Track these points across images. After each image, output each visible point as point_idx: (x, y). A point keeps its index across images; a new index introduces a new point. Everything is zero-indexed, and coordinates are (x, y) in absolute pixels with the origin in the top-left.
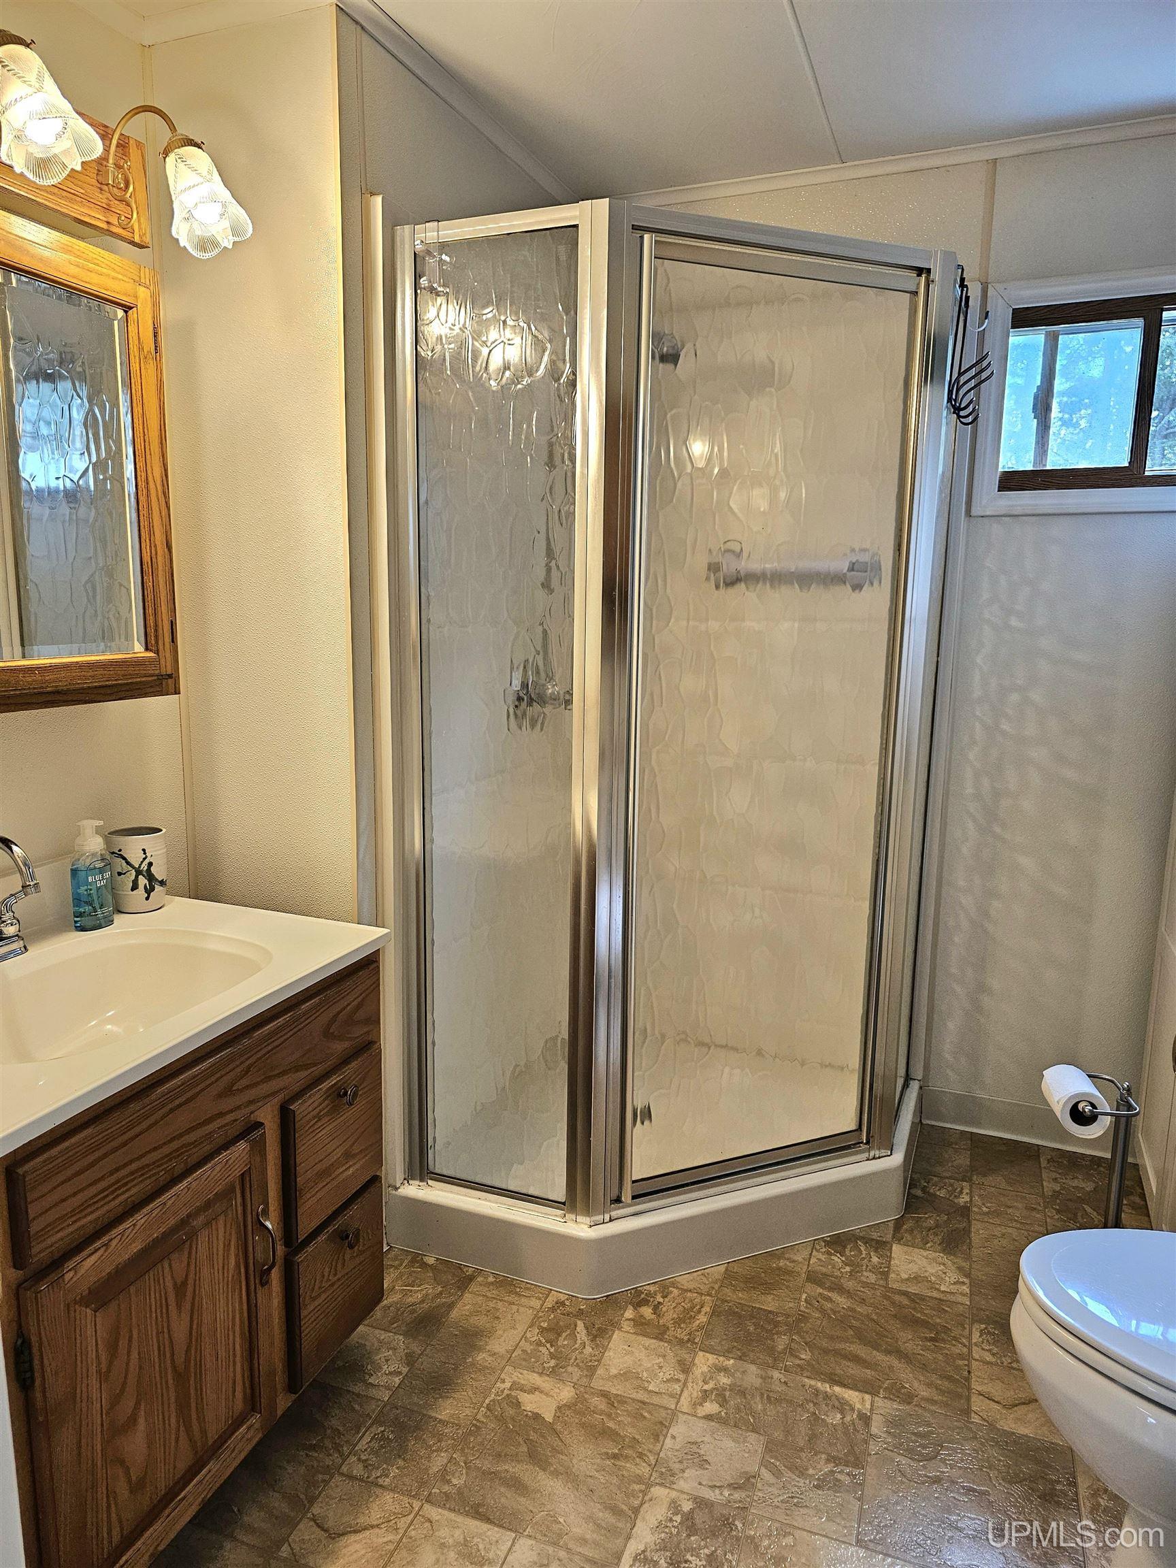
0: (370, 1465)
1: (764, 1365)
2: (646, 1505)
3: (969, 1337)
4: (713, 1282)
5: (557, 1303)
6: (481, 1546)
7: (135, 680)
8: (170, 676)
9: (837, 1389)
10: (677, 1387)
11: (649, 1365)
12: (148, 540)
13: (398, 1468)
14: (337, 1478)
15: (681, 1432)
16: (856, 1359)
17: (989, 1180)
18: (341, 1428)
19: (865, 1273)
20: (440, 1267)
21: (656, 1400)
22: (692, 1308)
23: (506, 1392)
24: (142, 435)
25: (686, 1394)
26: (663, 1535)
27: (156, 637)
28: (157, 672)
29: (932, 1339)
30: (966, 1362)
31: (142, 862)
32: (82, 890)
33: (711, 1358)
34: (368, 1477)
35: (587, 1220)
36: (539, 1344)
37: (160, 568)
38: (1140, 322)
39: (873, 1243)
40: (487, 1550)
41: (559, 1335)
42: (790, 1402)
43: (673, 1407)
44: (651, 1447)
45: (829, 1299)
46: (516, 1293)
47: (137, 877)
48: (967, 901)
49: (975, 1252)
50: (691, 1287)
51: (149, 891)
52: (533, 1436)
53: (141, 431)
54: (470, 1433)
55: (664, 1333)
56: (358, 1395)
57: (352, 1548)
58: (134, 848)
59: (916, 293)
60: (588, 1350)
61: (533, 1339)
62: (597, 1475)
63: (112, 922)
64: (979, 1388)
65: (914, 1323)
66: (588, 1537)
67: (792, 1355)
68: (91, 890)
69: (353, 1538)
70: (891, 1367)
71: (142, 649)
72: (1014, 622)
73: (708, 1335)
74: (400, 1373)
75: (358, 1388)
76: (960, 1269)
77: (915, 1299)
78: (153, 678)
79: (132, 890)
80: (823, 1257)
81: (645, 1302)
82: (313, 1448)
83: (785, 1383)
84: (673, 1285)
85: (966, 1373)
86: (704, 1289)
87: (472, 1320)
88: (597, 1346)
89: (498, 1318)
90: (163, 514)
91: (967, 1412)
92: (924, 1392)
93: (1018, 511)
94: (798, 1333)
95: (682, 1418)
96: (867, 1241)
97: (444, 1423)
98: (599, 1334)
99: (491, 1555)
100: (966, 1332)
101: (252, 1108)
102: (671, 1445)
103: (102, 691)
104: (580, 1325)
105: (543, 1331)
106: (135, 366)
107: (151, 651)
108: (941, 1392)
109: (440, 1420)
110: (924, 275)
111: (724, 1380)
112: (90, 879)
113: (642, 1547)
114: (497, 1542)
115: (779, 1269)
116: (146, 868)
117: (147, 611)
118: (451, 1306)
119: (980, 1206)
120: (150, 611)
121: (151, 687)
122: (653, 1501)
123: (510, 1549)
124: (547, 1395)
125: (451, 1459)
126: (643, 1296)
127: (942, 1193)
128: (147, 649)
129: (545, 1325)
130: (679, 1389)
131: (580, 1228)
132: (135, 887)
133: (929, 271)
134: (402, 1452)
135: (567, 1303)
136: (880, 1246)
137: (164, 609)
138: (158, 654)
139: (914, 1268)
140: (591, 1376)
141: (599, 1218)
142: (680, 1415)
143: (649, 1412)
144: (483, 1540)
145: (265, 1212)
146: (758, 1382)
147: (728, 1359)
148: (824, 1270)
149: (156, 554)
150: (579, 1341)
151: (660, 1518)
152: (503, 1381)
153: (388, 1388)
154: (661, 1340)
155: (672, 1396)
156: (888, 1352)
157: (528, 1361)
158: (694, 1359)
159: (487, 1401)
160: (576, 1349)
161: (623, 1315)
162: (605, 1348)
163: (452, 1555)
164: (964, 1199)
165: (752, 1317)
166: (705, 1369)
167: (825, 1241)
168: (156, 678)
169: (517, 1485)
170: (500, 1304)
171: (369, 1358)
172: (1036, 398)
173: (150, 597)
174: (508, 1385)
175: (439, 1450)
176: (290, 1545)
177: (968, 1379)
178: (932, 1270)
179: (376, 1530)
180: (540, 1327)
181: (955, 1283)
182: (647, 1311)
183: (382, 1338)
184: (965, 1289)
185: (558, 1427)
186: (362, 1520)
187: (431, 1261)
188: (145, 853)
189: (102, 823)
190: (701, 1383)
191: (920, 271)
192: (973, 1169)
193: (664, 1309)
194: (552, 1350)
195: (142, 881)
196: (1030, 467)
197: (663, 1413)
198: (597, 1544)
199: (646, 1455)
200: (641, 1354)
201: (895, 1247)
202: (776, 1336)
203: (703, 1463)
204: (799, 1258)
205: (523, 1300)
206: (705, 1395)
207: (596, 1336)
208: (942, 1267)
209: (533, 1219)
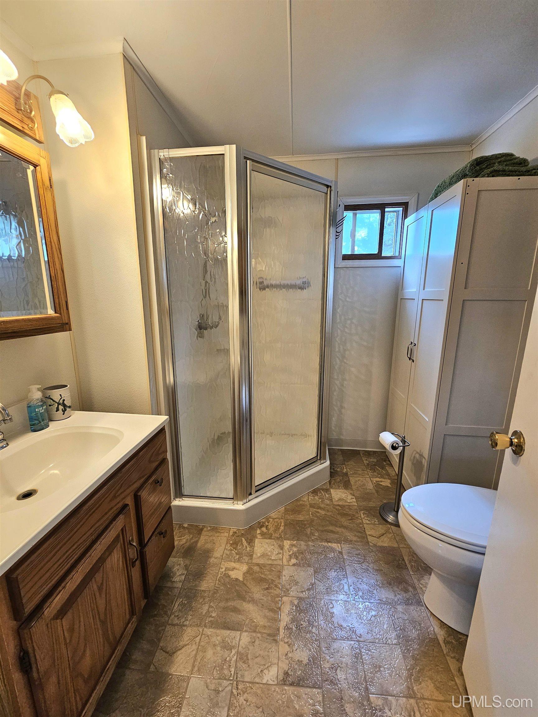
0: (180, 617)
1: (306, 541)
2: (282, 606)
3: (361, 517)
4: (282, 514)
5: (234, 533)
6: (229, 641)
7: (51, 326)
8: (67, 324)
9: (329, 544)
10: (281, 556)
11: (270, 550)
12: (53, 267)
13: (191, 615)
14: (168, 627)
15: (287, 573)
16: (332, 532)
17: (349, 463)
18: (165, 604)
19: (326, 501)
20: (190, 527)
21: (275, 563)
22: (278, 525)
23: (224, 572)
24: (47, 222)
25: (284, 557)
26: (291, 616)
27: (60, 308)
28: (61, 322)
29: (351, 519)
30: (362, 525)
31: (60, 400)
32: (33, 414)
33: (288, 542)
34: (180, 623)
35: (242, 503)
36: (231, 550)
37: (59, 279)
38: (379, 211)
39: (325, 490)
40: (232, 642)
41: (237, 545)
42: (317, 553)
43: (281, 564)
44: (278, 581)
45: (318, 512)
46: (219, 532)
47: (58, 406)
48: (337, 382)
49: (354, 487)
50: (276, 517)
51: (64, 411)
52: (237, 588)
53: (46, 220)
54: (215, 593)
55: (271, 536)
56: (170, 588)
57: (179, 658)
58: (56, 395)
59: (327, 194)
60: (248, 549)
61: (229, 549)
62: (262, 598)
63: (48, 426)
64: (369, 533)
65: (344, 515)
66: (266, 625)
67: (313, 535)
68: (37, 414)
69: (179, 652)
70: (342, 532)
71: (54, 313)
72: (348, 299)
73: (286, 534)
74: (184, 574)
75: (169, 584)
76: (351, 494)
77: (342, 507)
78: (60, 325)
79: (56, 411)
80: (312, 498)
81: (262, 526)
82: (156, 615)
83: (314, 546)
84: (270, 517)
85: (363, 529)
86: (280, 517)
87: (206, 546)
88: (251, 546)
89: (215, 543)
90: (59, 256)
91: (368, 542)
92: (355, 539)
93: (348, 266)
94: (312, 527)
95: (285, 567)
96: (323, 490)
97: (204, 591)
98: (251, 542)
99: (234, 644)
100: (359, 515)
101: (124, 500)
102: (285, 579)
103: (36, 331)
104: (243, 539)
105: (231, 545)
106: (41, 192)
107: (58, 313)
108: (359, 537)
109: (203, 590)
110: (329, 188)
111: (295, 549)
112: (37, 410)
113: (285, 624)
114: (235, 637)
115: (301, 504)
116: (62, 402)
117: (55, 297)
118: (197, 542)
119: (350, 473)
120: (56, 297)
121: (59, 328)
122: (285, 603)
123: (240, 639)
124: (238, 570)
125: (210, 607)
126: (261, 524)
127: (338, 470)
128: (56, 313)
129: (231, 542)
130: (282, 557)
131: (240, 506)
132: (58, 410)
133: (331, 187)
134: (191, 608)
135: (237, 532)
136: (327, 491)
137: (62, 296)
138: (61, 315)
139: (339, 496)
140: (252, 559)
141: (245, 501)
142: (284, 566)
143: (274, 568)
144: (229, 638)
145: (132, 540)
146: (305, 548)
147: (294, 541)
148: (313, 502)
149: (57, 273)
150: (244, 546)
151: (288, 610)
152: (222, 568)
153: (180, 582)
154: (271, 539)
155: (280, 560)
156: (340, 527)
157: (229, 558)
158: (283, 544)
159: (218, 578)
160: (244, 549)
161: (256, 532)
162: (254, 546)
163: (219, 648)
164: (345, 471)
165: (297, 524)
166: (288, 547)
167: (311, 492)
168: (60, 324)
169: (236, 610)
170: (214, 538)
171: (171, 570)
172: (351, 232)
173: (55, 291)
174: (224, 569)
175: (205, 604)
176: (154, 665)
177: (364, 531)
178: (344, 496)
179: (188, 646)
180: (230, 543)
181: (351, 499)
182: (264, 529)
183: (174, 561)
184: (354, 500)
185: (245, 582)
186: (181, 643)
187: (186, 525)
188: (61, 396)
189: (40, 386)
190: (288, 553)
191: (328, 186)
192: (344, 460)
193: (269, 527)
194: (236, 551)
195: (61, 407)
196: (350, 253)
197: (279, 567)
198: (270, 627)
199: (277, 585)
200: (266, 546)
201: (332, 490)
202: (306, 530)
203: (297, 583)
204: (305, 499)
205: (222, 534)
206: (290, 556)
207: (249, 543)
208: (346, 494)
209: (222, 506)
